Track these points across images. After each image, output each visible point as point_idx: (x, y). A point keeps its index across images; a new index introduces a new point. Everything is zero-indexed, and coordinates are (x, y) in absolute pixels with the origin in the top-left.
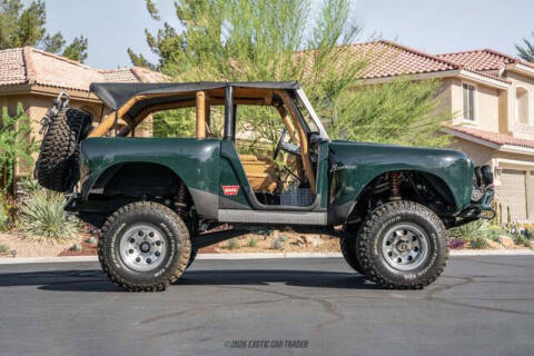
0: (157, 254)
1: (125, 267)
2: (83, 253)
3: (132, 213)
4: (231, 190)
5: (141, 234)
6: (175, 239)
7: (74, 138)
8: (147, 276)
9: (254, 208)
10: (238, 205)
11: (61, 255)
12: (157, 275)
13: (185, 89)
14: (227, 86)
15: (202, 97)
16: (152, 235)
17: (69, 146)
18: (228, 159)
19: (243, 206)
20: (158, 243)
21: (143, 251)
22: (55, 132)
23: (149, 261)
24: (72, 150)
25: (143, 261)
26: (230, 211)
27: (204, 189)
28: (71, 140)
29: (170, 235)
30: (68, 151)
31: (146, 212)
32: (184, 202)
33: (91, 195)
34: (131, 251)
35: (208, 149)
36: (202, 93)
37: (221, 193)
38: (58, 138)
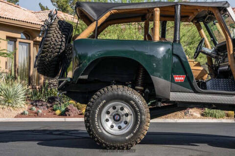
0: (126, 123)
1: (104, 132)
2: (29, 116)
3: (110, 93)
4: (180, 78)
5: (114, 108)
6: (141, 113)
7: (64, 40)
8: (120, 139)
9: (196, 92)
10: (185, 89)
11: (15, 117)
12: (127, 138)
13: (147, 6)
14: (177, 4)
15: (158, 13)
16: (122, 109)
17: (61, 45)
18: (177, 56)
19: (188, 90)
20: (127, 115)
21: (116, 121)
22: (51, 35)
23: (120, 128)
24: (63, 48)
25: (116, 127)
26: (178, 93)
27: (160, 77)
28: (62, 41)
29: (137, 109)
30: (60, 49)
31: (120, 93)
32: (142, 86)
33: (80, 80)
34: (107, 120)
35: (162, 49)
36: (158, 9)
37: (173, 80)
38: (54, 39)
